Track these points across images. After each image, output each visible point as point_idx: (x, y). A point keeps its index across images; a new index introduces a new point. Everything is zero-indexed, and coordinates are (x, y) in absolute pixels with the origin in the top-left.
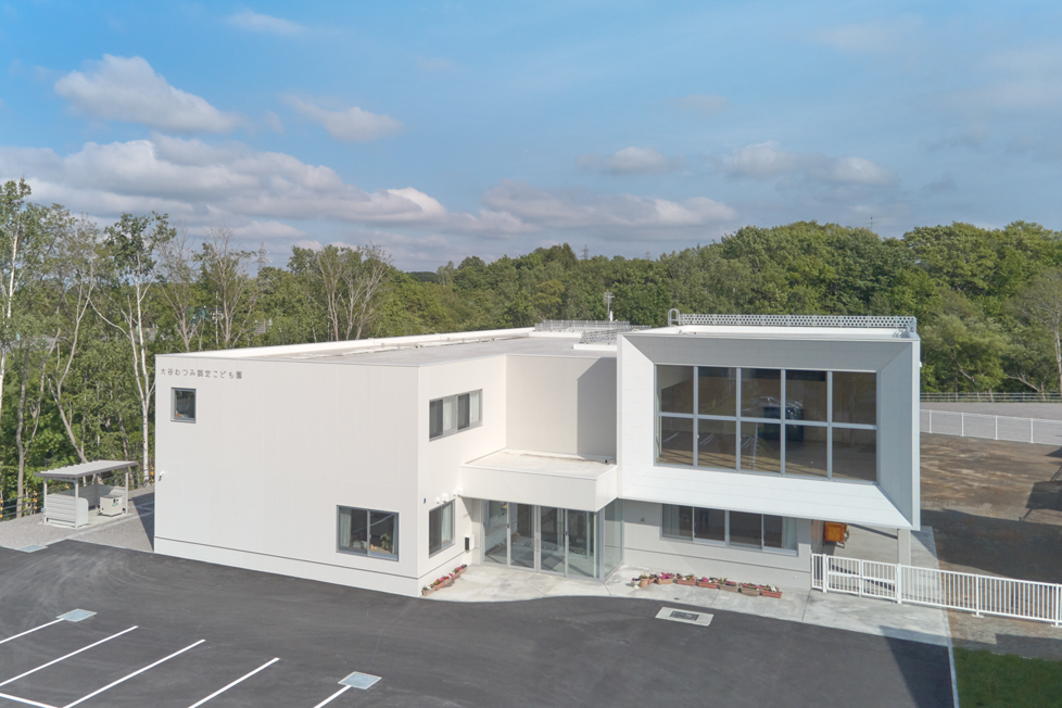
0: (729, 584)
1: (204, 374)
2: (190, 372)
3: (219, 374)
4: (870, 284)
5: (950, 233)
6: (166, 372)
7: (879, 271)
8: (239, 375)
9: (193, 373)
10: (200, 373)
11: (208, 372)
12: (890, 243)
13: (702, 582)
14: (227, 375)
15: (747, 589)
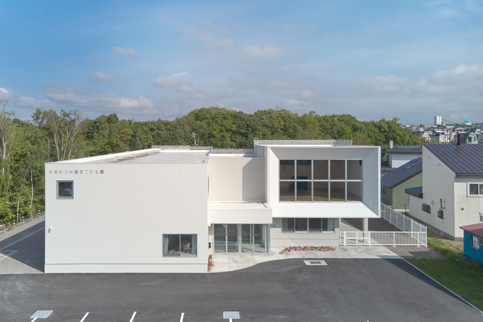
0: (315, 248)
1: (79, 172)
2: (69, 172)
3: (89, 172)
4: (246, 131)
5: (269, 113)
6: (53, 172)
7: (248, 126)
8: (102, 172)
9: (71, 172)
10: (76, 172)
11: (81, 171)
12: (250, 116)
13: (305, 248)
14: (94, 172)
15: (321, 249)
